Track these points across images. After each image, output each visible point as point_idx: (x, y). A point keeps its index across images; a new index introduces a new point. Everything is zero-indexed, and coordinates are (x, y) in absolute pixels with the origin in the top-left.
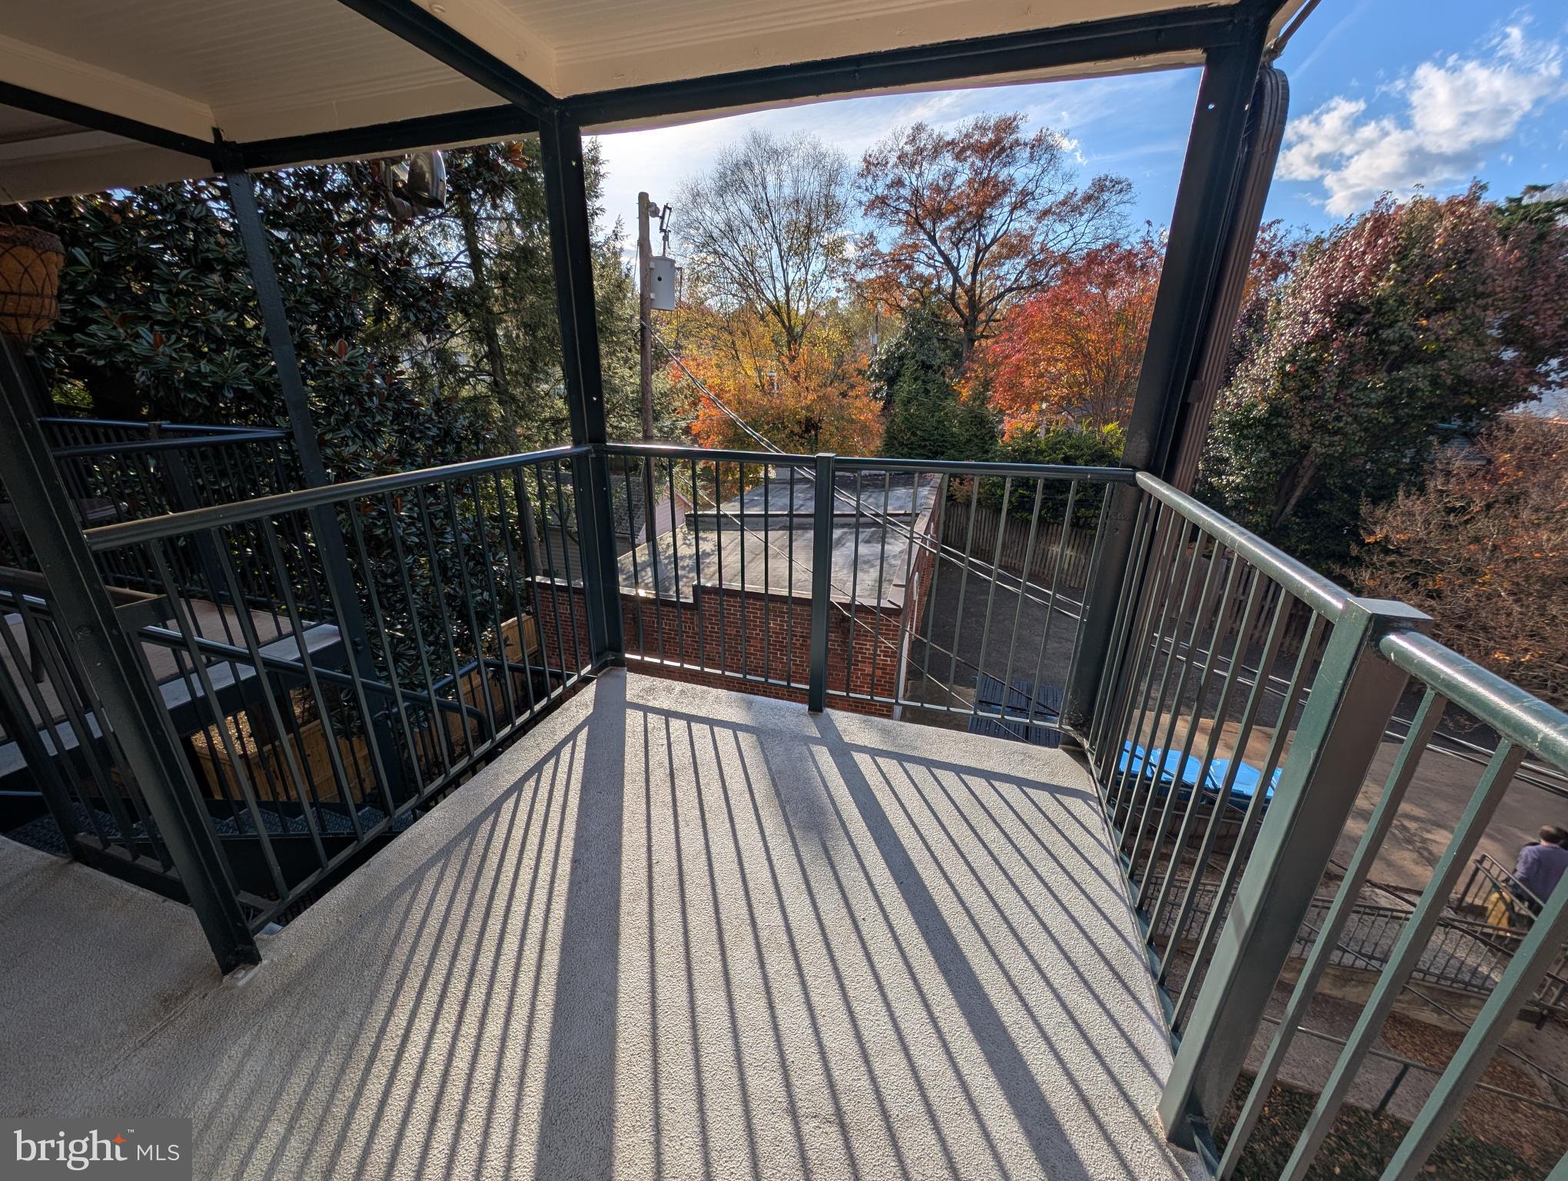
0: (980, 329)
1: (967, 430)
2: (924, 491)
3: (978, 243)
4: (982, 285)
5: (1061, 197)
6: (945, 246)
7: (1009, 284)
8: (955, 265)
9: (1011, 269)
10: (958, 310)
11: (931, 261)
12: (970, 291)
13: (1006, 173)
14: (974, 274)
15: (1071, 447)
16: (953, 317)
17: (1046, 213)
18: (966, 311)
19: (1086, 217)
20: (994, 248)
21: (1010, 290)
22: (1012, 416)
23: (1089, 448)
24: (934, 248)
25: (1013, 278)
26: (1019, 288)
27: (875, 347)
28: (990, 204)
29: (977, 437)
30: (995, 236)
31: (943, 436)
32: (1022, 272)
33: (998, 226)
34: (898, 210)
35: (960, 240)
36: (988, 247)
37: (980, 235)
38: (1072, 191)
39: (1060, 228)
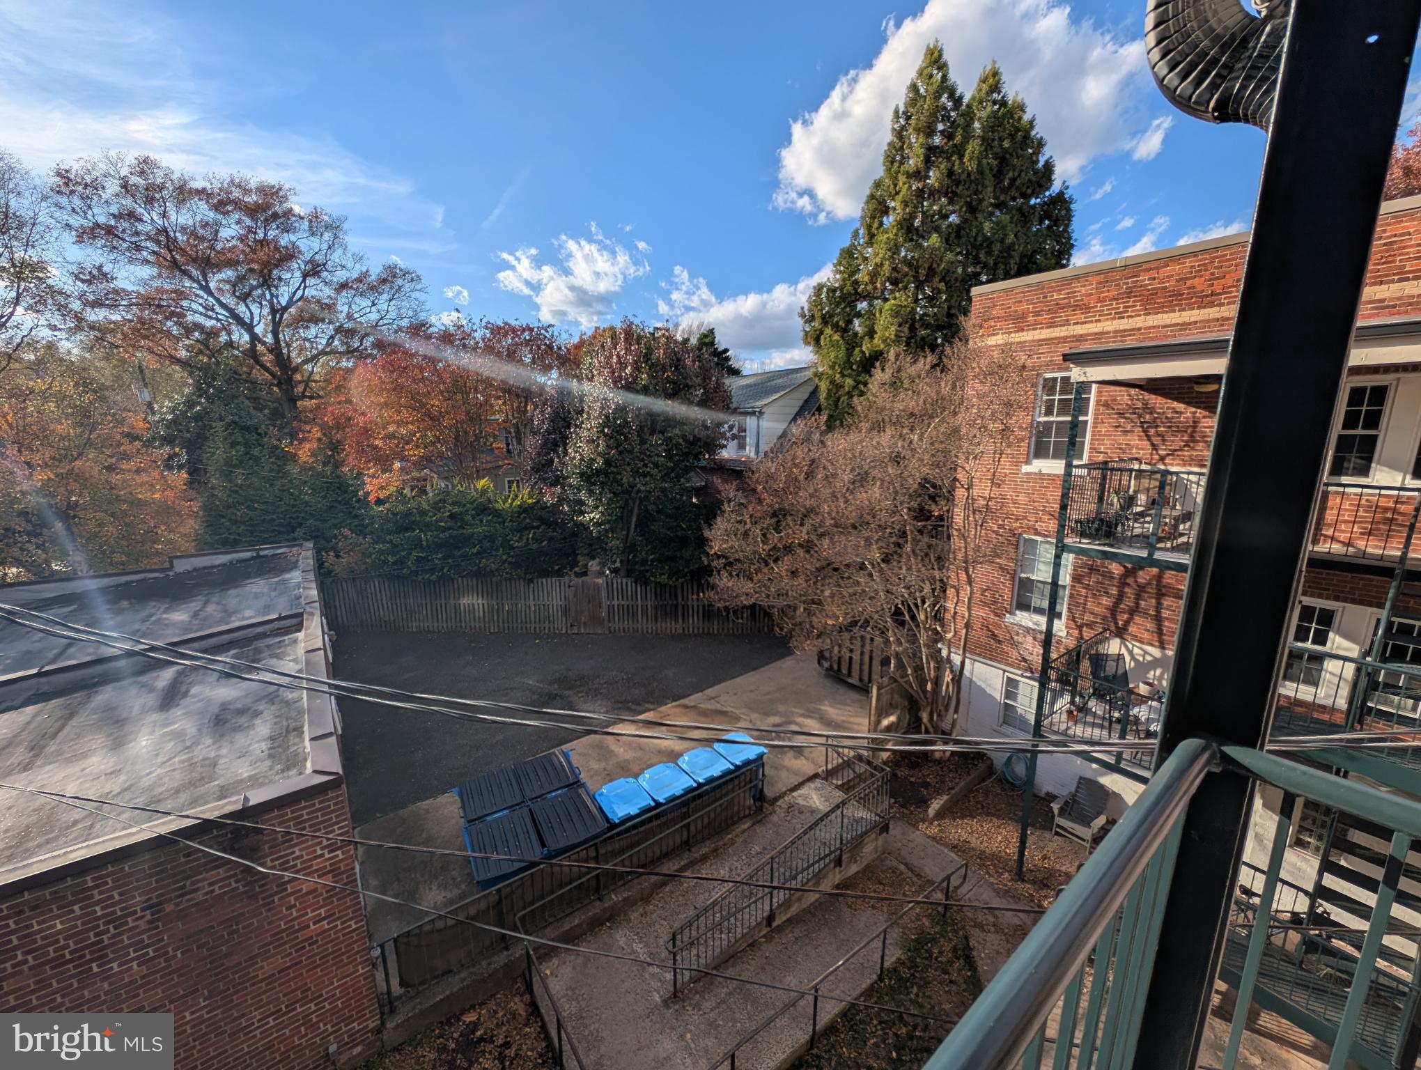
0: (300, 388)
1: (324, 497)
2: (295, 576)
3: (271, 302)
4: (288, 346)
5: (355, 275)
6: (228, 300)
7: (320, 347)
8: (248, 321)
9: (319, 335)
10: (267, 370)
11: (210, 313)
12: (276, 349)
13: (286, 239)
14: (275, 334)
15: (453, 504)
16: (259, 375)
17: (343, 286)
18: (276, 370)
19: (385, 296)
20: (293, 310)
21: (323, 353)
22: (373, 476)
23: (472, 503)
24: (211, 299)
25: (324, 342)
26: (334, 352)
27: (150, 405)
28: (276, 266)
29: (339, 502)
30: (291, 298)
31: (294, 506)
32: (332, 338)
33: (292, 291)
34: (138, 248)
35: (248, 295)
36: (285, 309)
37: (272, 295)
38: (364, 270)
39: (365, 303)
